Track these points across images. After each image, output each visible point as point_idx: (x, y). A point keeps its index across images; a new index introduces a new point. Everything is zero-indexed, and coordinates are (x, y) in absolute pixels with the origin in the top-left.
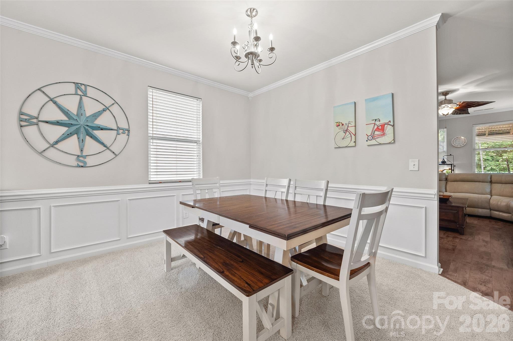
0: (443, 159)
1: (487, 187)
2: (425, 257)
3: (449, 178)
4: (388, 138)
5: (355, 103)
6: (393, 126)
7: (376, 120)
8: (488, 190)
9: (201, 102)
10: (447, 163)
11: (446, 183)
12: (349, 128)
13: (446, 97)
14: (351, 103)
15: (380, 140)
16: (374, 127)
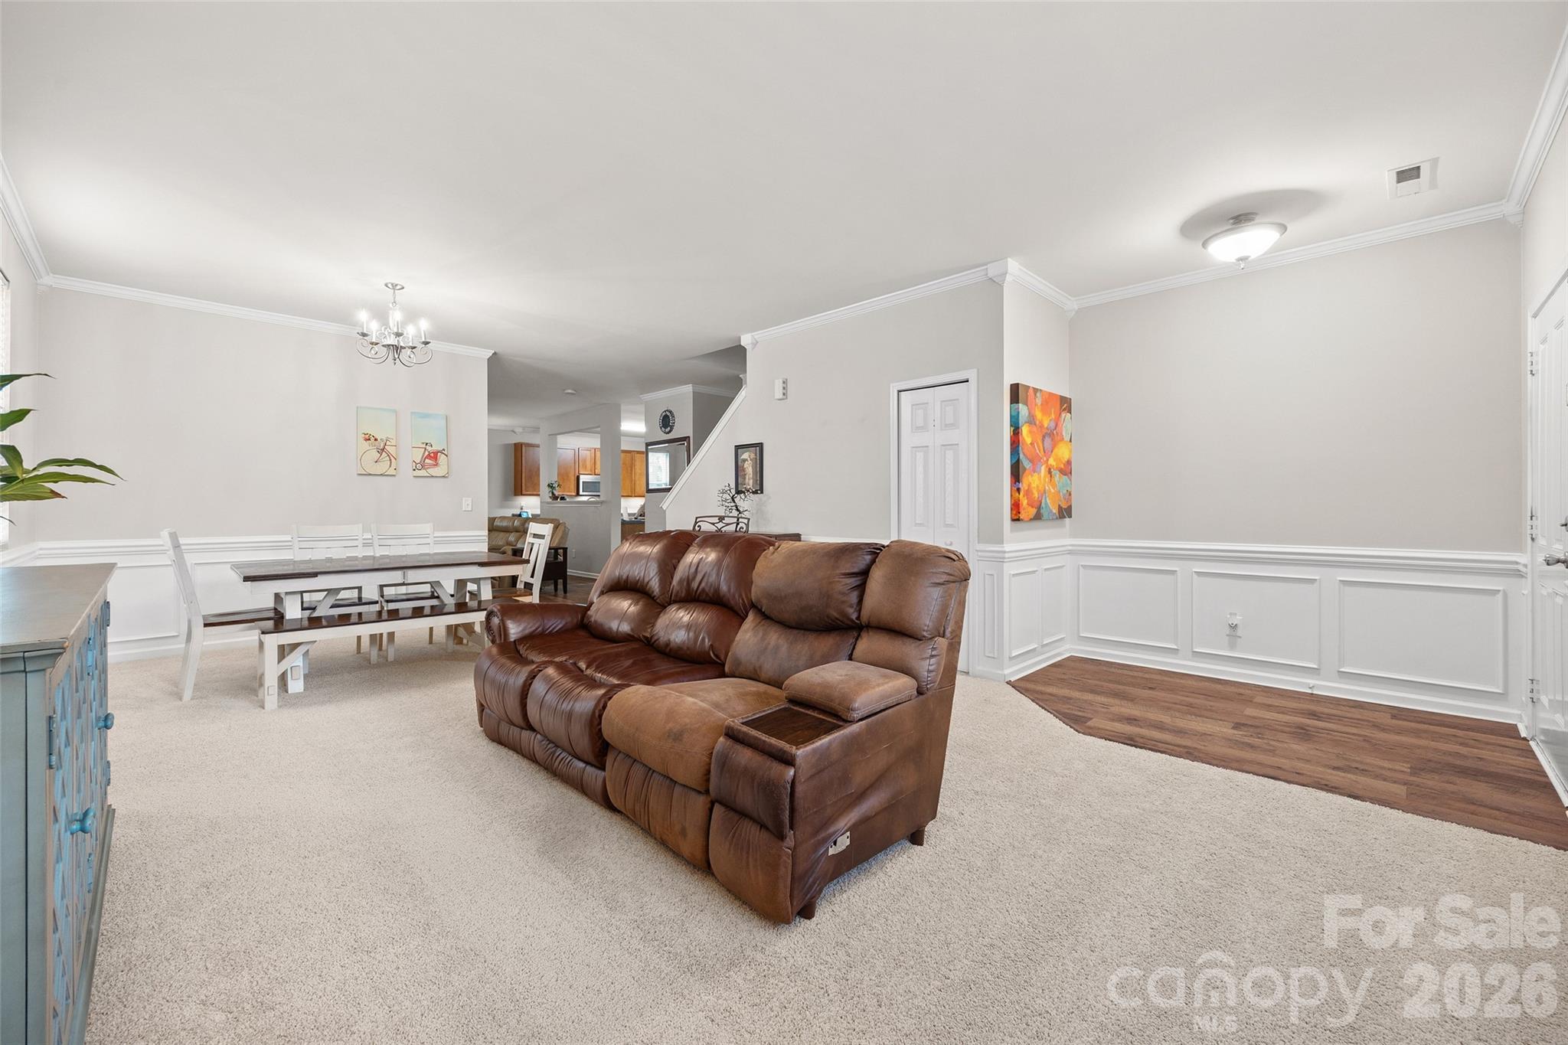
4: (441, 469)
5: (396, 412)
6: (447, 455)
7: (427, 444)
9: (9, 292)
12: (386, 447)
14: (392, 411)
15: (433, 471)
16: (424, 453)
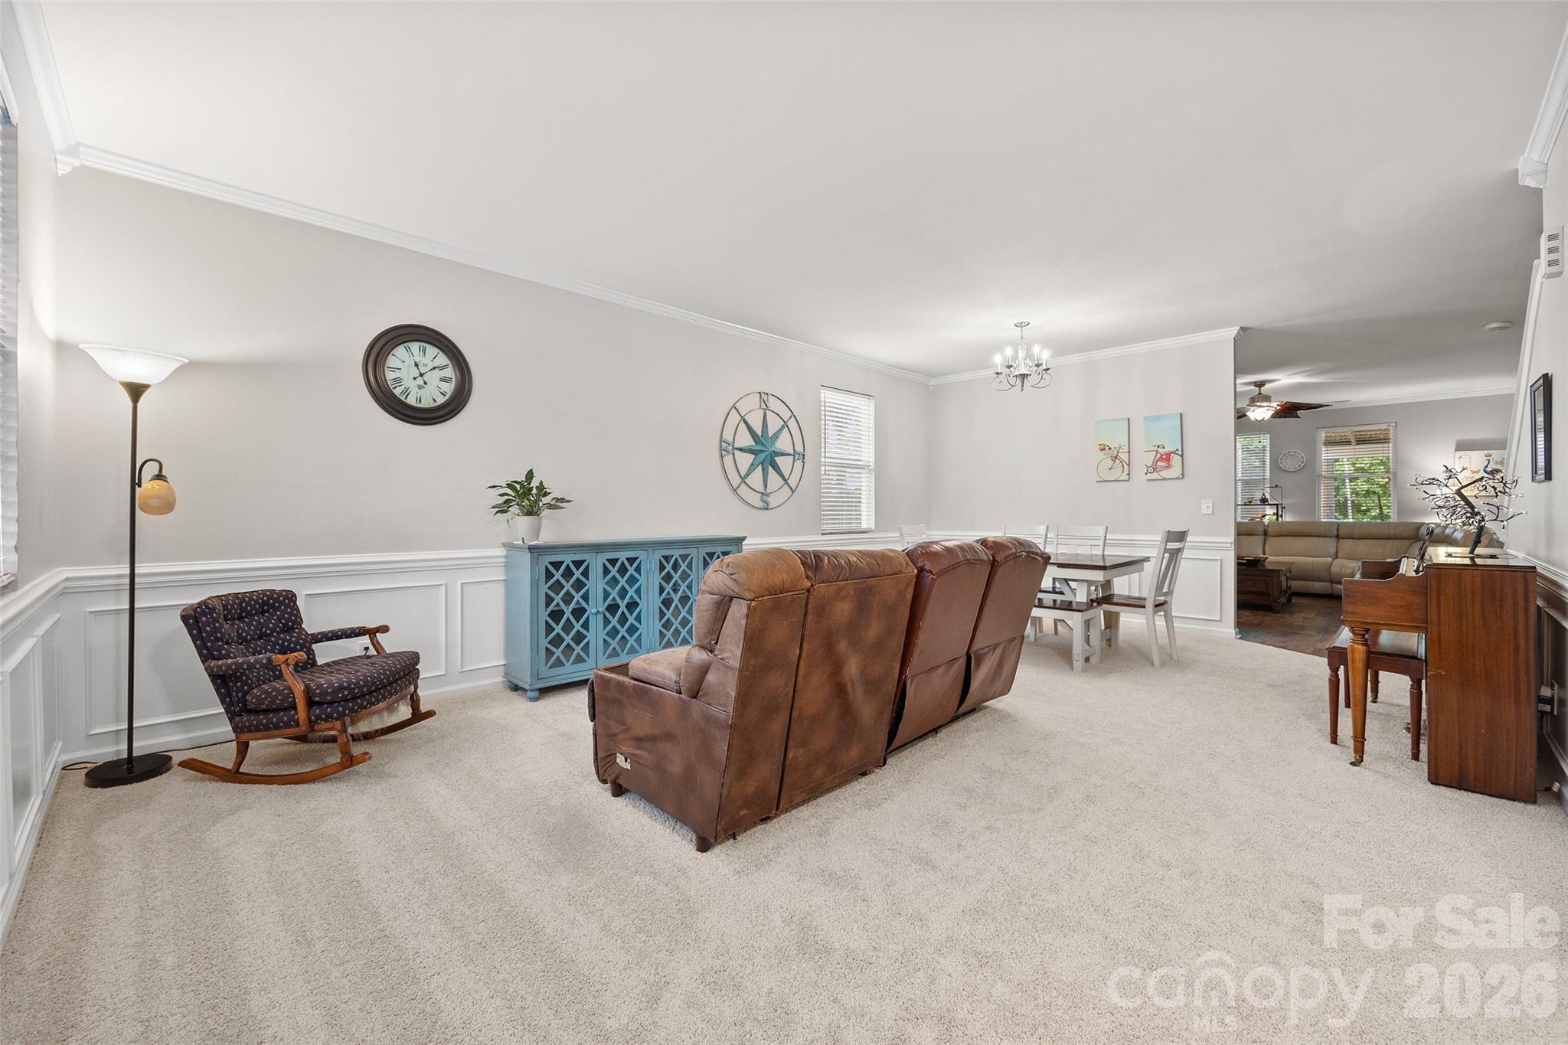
0: (1264, 495)
1: (1330, 545)
2: (1220, 621)
3: (1270, 530)
4: (1175, 471)
5: (1129, 419)
6: (1182, 456)
7: (1159, 446)
8: (1333, 550)
9: (873, 402)
10: (1270, 502)
11: (1265, 539)
12: (1119, 454)
13: (1260, 390)
14: (1124, 419)
15: (1165, 474)
16: (1156, 456)
